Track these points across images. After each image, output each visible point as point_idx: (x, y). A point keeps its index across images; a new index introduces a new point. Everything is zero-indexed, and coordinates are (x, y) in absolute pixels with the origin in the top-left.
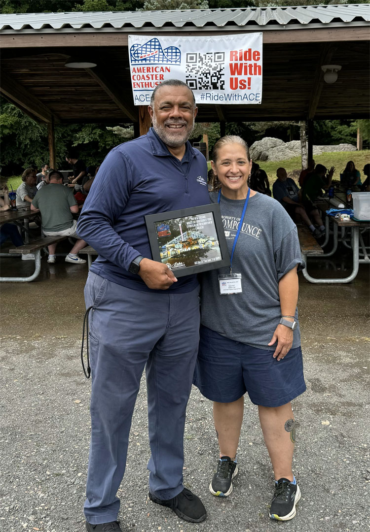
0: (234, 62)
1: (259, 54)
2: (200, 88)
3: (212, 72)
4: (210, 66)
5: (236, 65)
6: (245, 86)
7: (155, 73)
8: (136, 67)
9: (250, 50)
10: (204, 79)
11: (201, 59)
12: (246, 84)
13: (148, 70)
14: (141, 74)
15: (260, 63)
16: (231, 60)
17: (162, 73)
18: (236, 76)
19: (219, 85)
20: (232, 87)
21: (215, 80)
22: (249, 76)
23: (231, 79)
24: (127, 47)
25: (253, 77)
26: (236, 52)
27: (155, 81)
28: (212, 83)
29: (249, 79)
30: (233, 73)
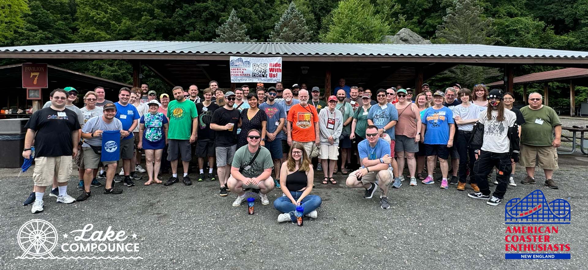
0: (271, 67)
1: (280, 65)
2: (258, 77)
3: (263, 71)
4: (262, 69)
5: (272, 68)
6: (275, 76)
7: (240, 71)
8: (232, 68)
9: (277, 63)
10: (259, 73)
11: (258, 66)
12: (276, 75)
13: (238, 69)
14: (234, 71)
15: (281, 68)
16: (270, 66)
17: (243, 71)
18: (272, 72)
19: (265, 75)
20: (270, 77)
21: (263, 74)
22: (276, 72)
23: (270, 74)
24: (229, 61)
25: (278, 73)
26: (272, 64)
27: (240, 73)
28: (262, 75)
29: (277, 74)
30: (270, 71)
